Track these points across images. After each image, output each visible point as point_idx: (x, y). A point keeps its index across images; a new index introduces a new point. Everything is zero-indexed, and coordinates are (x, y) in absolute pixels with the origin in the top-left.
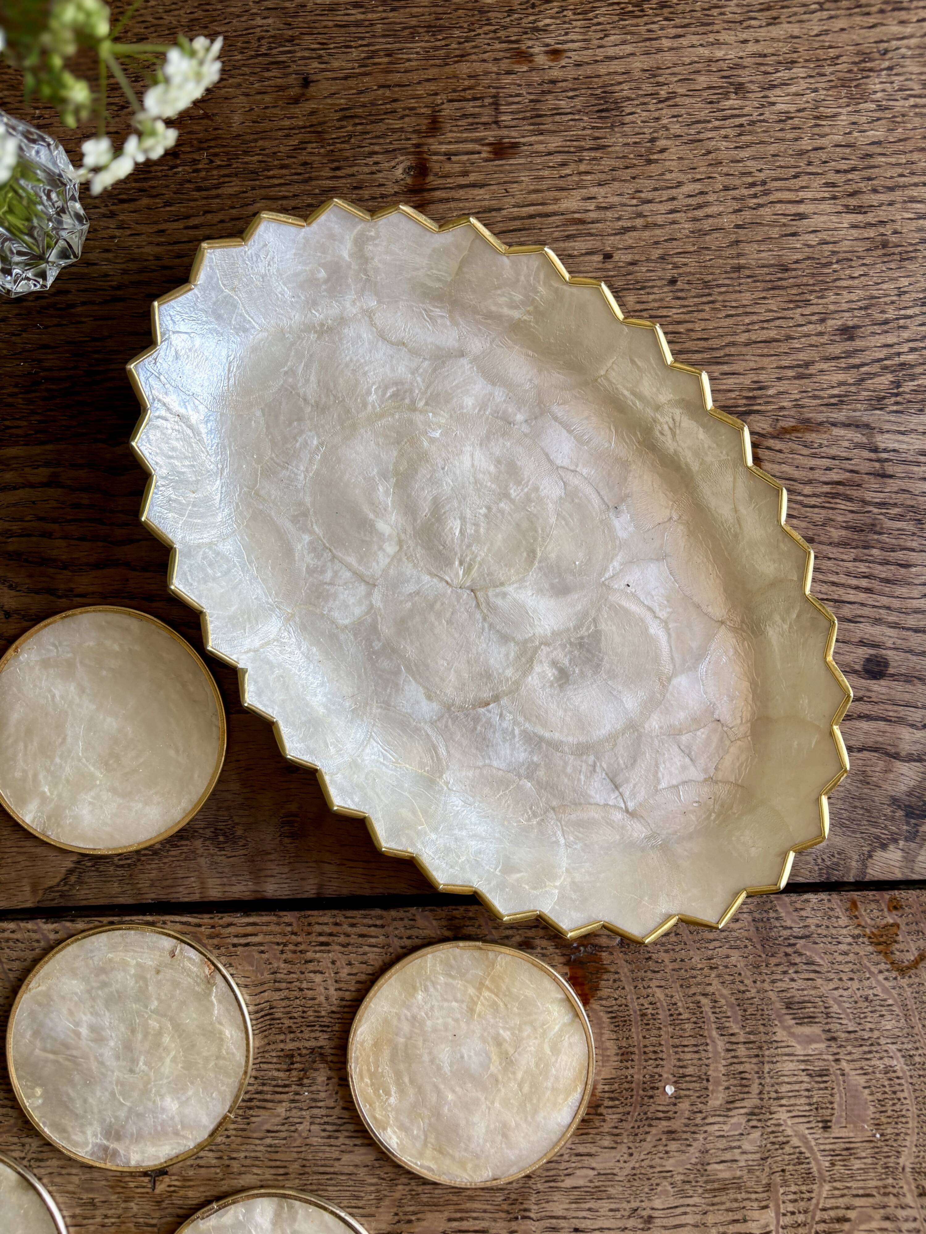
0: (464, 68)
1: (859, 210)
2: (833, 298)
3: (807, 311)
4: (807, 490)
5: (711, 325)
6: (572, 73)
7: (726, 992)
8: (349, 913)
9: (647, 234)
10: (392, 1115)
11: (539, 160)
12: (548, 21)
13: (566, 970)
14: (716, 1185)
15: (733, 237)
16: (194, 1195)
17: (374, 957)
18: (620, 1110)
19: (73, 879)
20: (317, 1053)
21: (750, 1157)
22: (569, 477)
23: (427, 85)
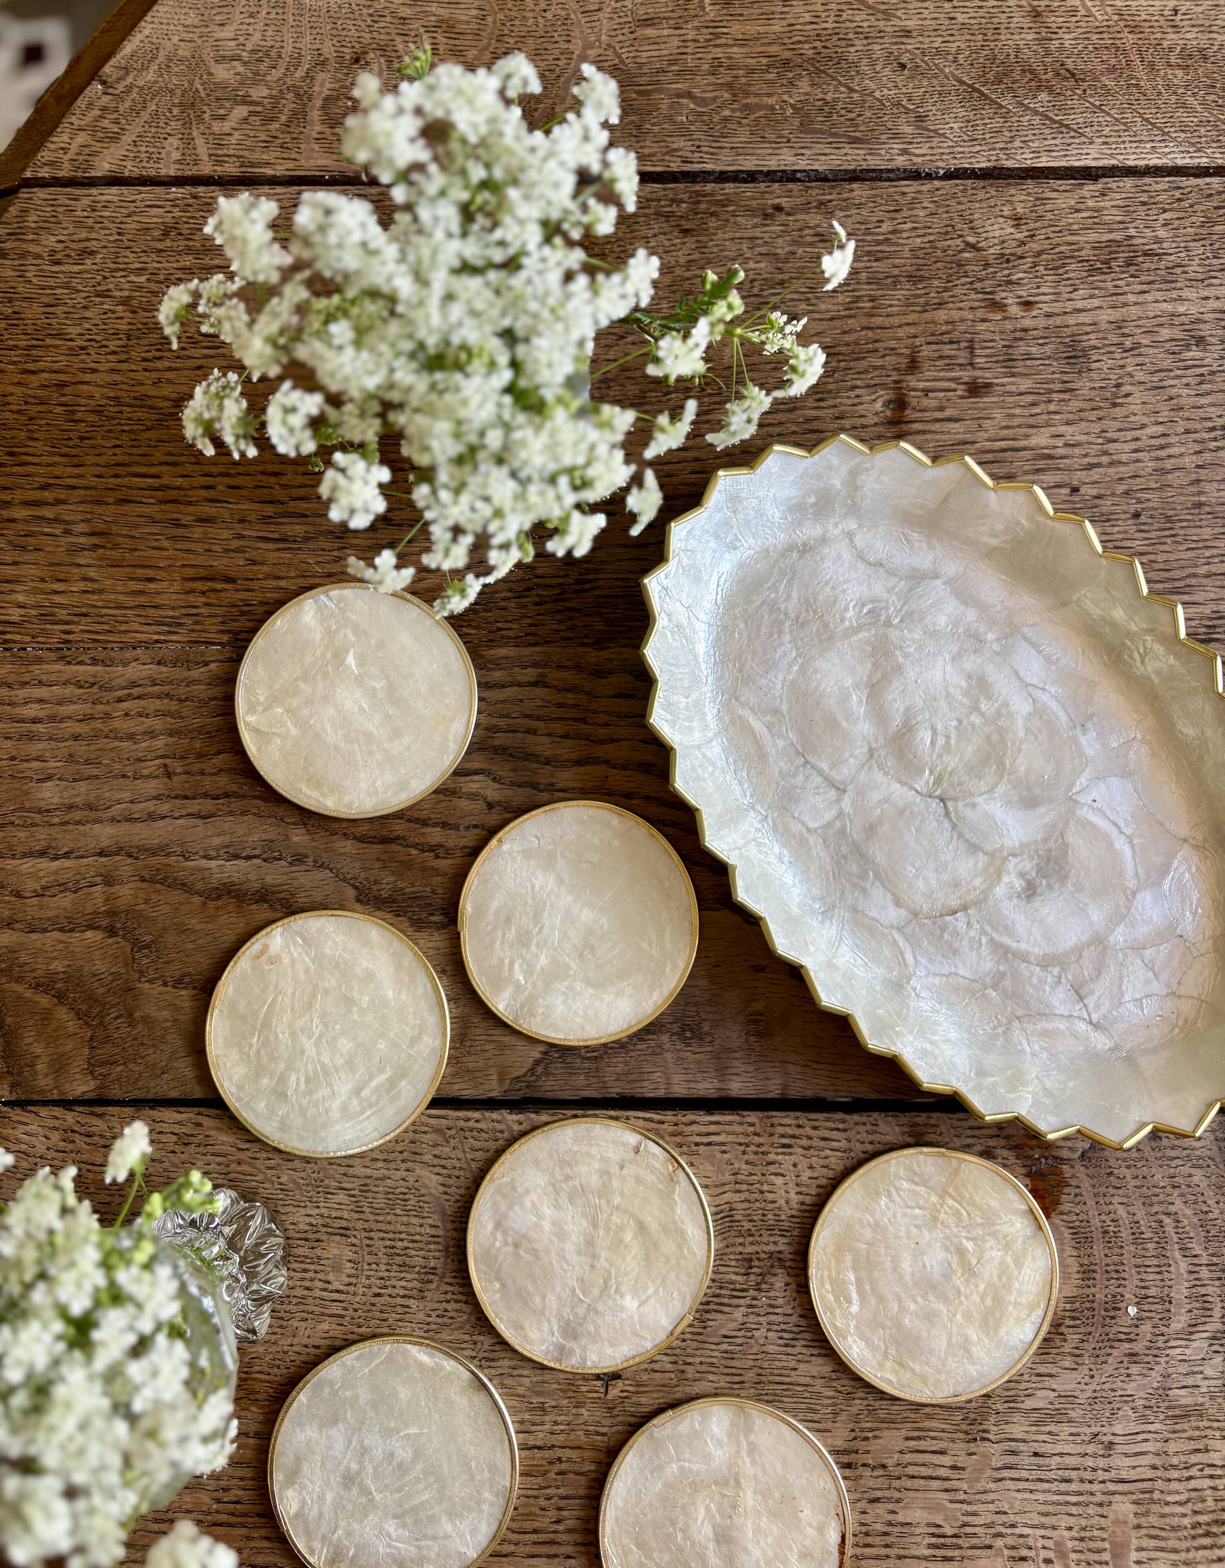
0: (942, 315)
5: (1173, 557)
6: (1042, 322)
7: (1189, 1212)
8: (812, 1116)
9: (1111, 470)
10: (853, 1324)
11: (1011, 399)
12: (1021, 275)
13: (1028, 1181)
14: (1177, 1412)
15: (1194, 477)
16: (647, 1402)
17: (836, 1161)
18: (1082, 1330)
19: (540, 1069)
20: (776, 1258)
21: (1212, 1383)
22: (1038, 694)
23: (907, 328)
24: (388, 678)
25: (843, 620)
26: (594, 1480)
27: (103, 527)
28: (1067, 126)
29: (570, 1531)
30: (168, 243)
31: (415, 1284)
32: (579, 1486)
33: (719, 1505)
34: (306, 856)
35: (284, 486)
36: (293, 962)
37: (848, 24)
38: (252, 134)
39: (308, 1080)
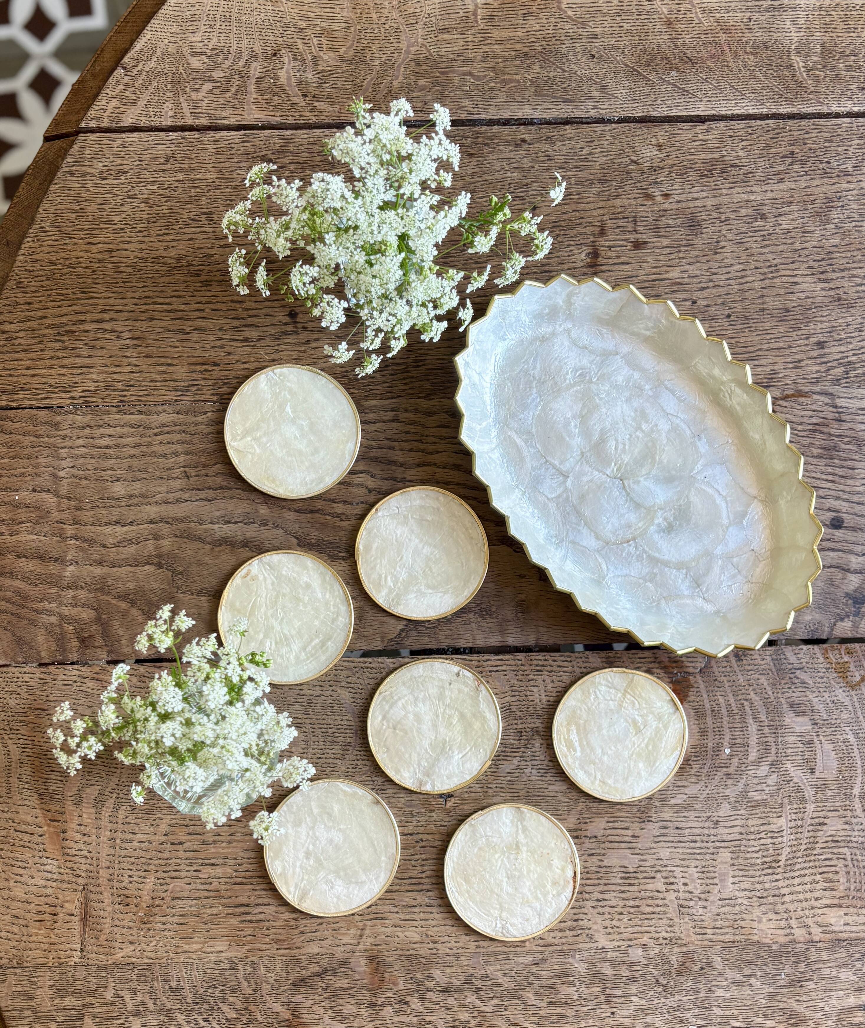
0: (618, 202)
1: (826, 281)
2: (813, 327)
3: (800, 333)
4: (800, 428)
6: (675, 206)
7: (757, 698)
8: (553, 654)
9: (715, 291)
10: (577, 762)
11: (658, 251)
12: (662, 178)
13: (671, 685)
14: (753, 804)
15: (760, 294)
16: (467, 808)
17: (566, 679)
18: (701, 762)
19: (403, 634)
20: (535, 731)
21: (771, 788)
22: (674, 419)
23: (598, 211)
24: (310, 419)
25: (565, 380)
26: (441, 850)
27: (138, 334)
28: (687, 91)
29: (428, 877)
30: (169, 166)
31: (340, 751)
32: (432, 853)
33: (508, 858)
34: (268, 521)
35: (245, 309)
36: (265, 579)
37: (561, 31)
38: (215, 99)
39: (276, 643)
